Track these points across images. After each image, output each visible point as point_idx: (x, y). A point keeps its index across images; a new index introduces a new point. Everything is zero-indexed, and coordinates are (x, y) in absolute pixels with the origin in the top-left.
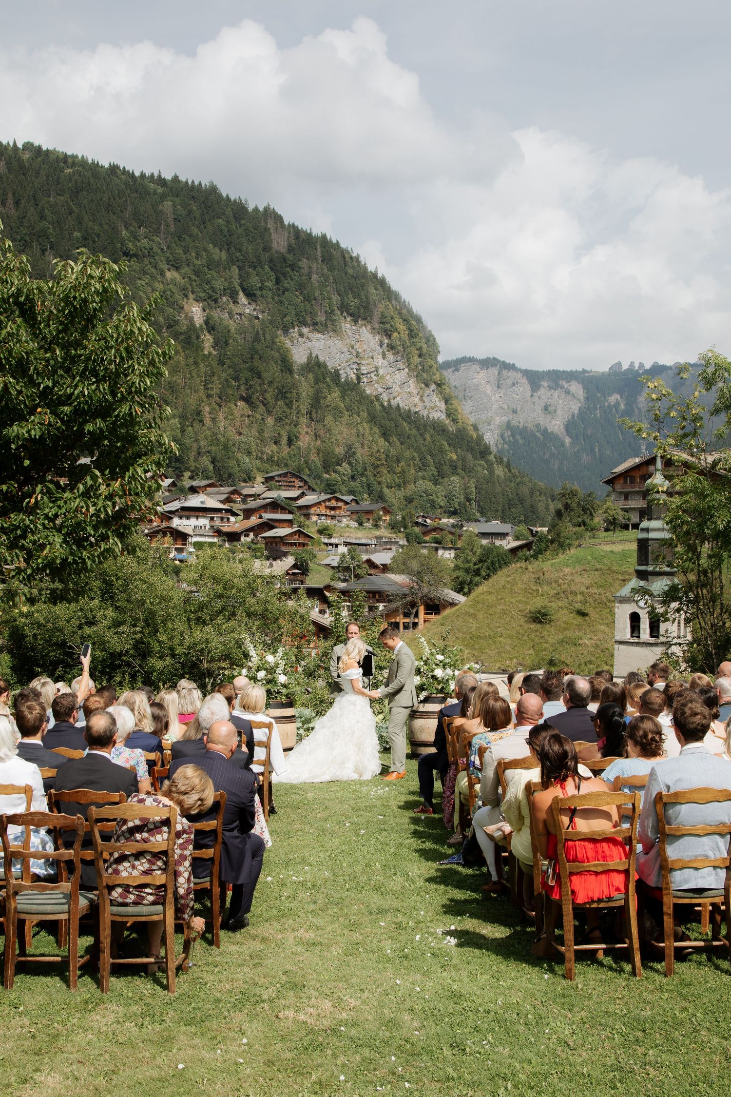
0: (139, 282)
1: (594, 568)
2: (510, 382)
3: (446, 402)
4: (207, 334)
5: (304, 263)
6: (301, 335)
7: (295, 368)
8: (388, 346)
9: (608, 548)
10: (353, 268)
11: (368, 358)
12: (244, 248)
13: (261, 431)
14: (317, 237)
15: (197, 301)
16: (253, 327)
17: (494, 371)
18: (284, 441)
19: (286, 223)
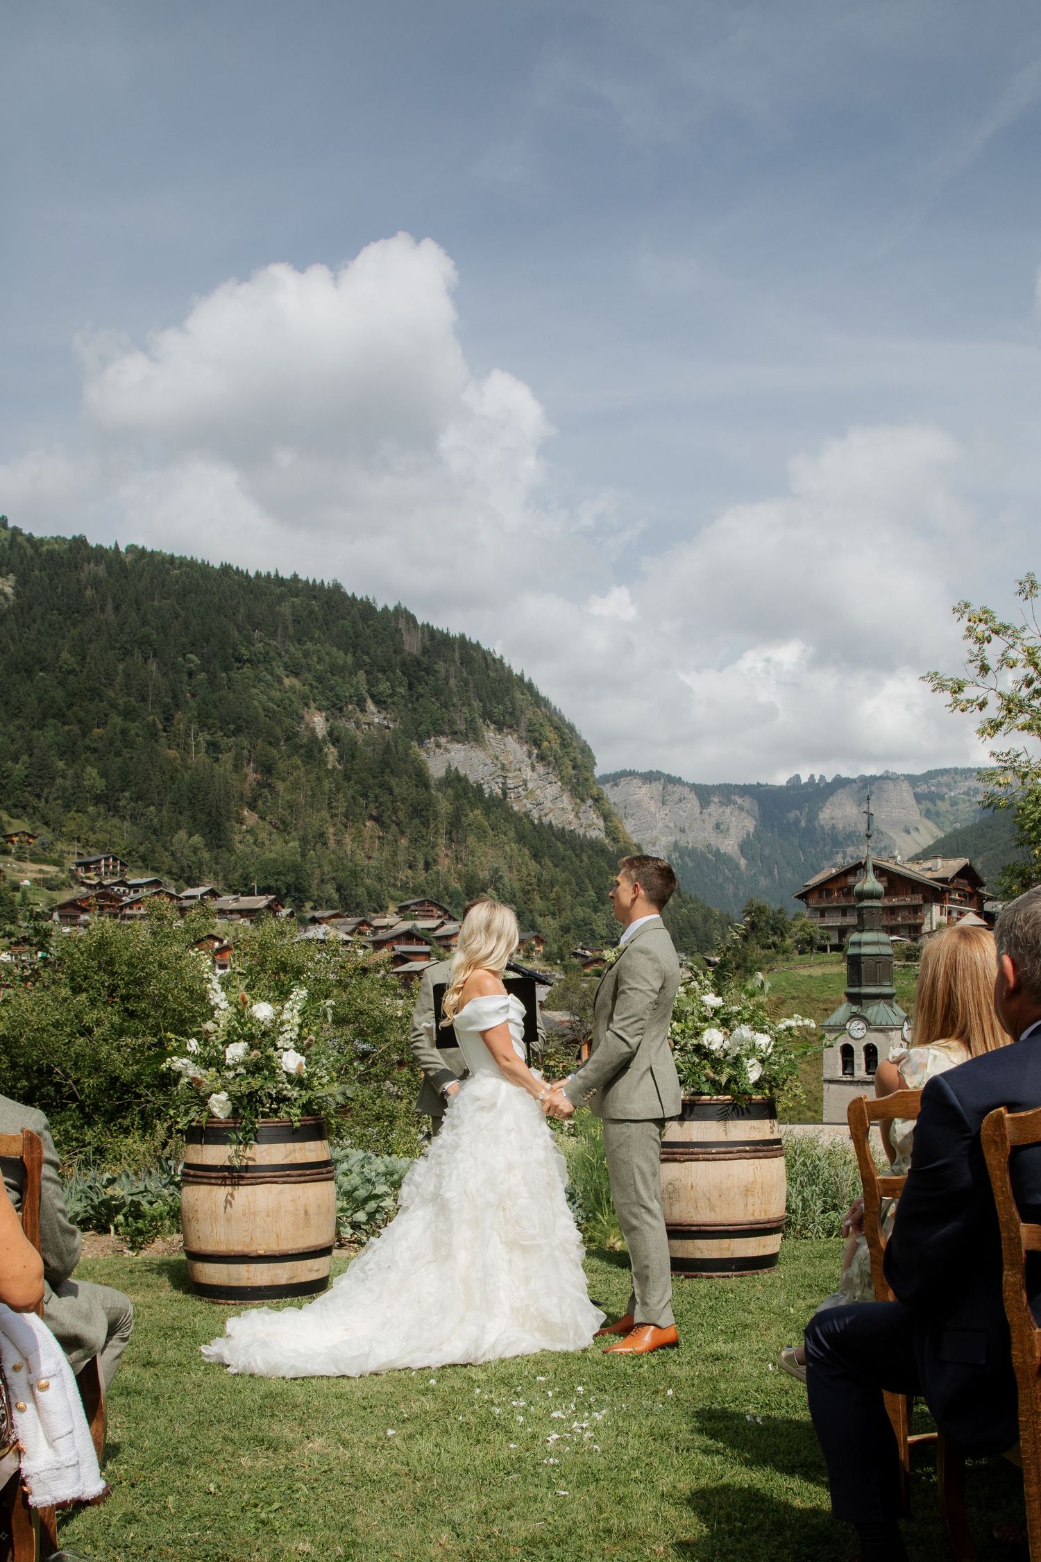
0: (254, 691)
1: (790, 996)
2: (676, 797)
3: (606, 817)
4: (331, 747)
5: (440, 666)
6: (438, 746)
7: (432, 782)
8: (538, 756)
9: (805, 972)
10: (496, 670)
11: (515, 770)
12: (372, 651)
13: (394, 854)
14: (454, 638)
15: (319, 710)
16: (383, 738)
17: (657, 786)
18: (421, 865)
19: (420, 623)
